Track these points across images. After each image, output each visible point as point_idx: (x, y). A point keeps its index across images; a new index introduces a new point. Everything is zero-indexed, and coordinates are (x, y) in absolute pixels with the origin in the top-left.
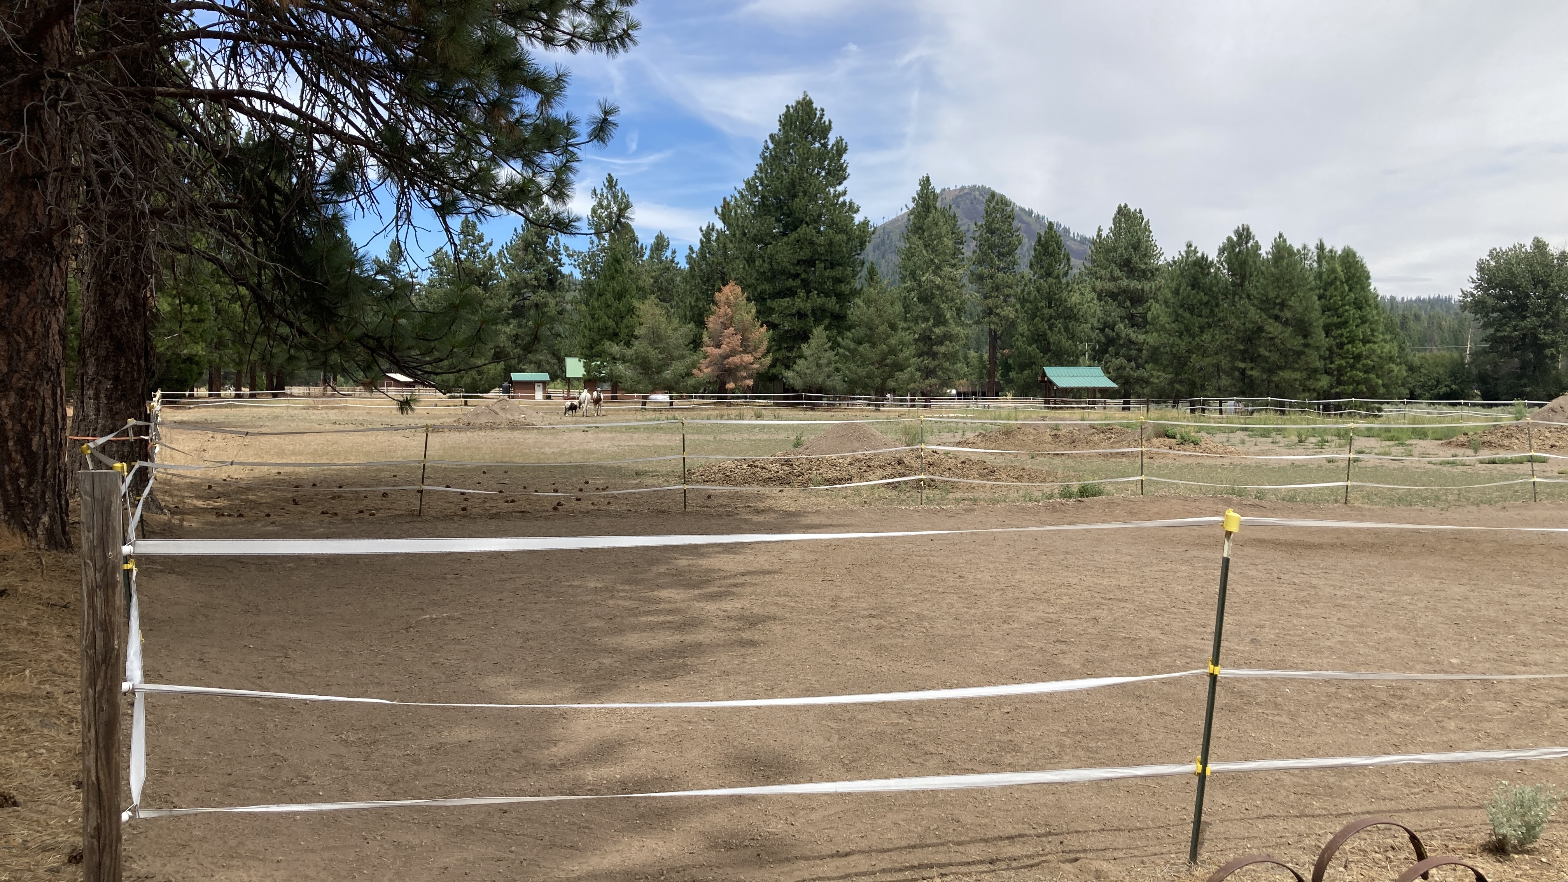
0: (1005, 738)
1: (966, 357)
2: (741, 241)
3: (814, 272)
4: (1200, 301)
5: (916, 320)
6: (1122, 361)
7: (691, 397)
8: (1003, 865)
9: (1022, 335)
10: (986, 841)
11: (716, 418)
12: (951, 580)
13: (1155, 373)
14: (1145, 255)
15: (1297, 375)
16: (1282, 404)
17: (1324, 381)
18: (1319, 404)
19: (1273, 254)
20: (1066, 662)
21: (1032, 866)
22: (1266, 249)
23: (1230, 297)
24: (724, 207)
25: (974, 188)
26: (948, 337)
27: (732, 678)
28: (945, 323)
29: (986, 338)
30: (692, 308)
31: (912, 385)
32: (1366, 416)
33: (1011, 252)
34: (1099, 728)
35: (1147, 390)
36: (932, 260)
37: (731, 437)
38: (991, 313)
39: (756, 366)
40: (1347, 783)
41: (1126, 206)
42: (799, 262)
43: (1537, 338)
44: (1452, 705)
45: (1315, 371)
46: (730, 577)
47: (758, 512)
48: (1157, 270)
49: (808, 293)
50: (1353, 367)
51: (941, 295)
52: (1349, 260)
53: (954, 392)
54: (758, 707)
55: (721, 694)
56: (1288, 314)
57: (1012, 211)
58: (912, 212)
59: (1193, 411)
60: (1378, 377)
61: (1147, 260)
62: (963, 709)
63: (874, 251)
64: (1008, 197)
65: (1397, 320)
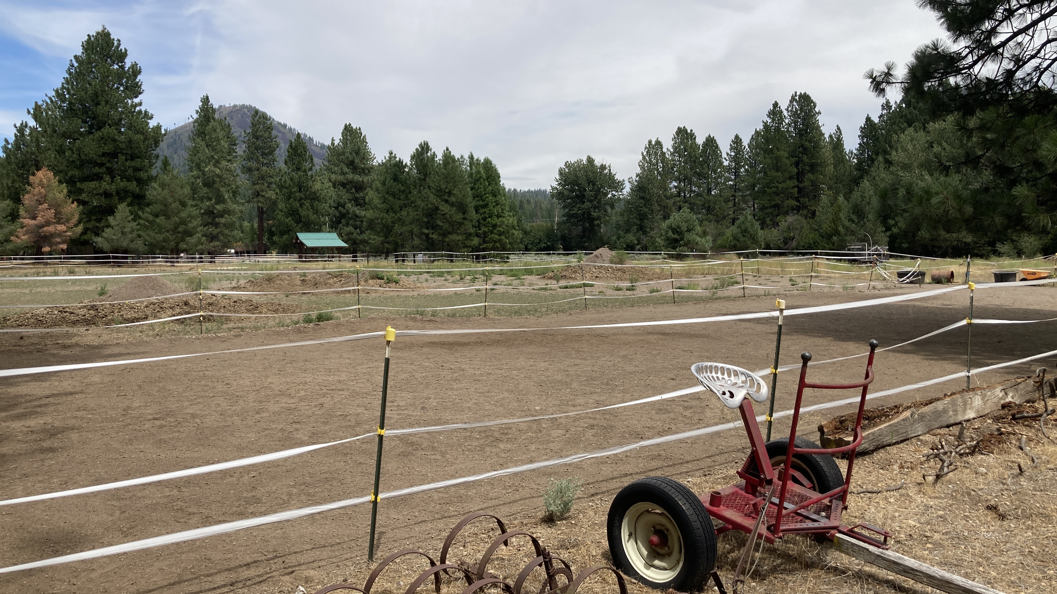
0: (250, 495)
1: (241, 226)
2: (51, 136)
3: (117, 163)
4: (399, 190)
5: (202, 199)
6: (351, 229)
7: (10, 259)
8: (240, 585)
9: (281, 211)
10: (229, 570)
11: (33, 275)
12: (220, 387)
13: (372, 237)
14: (364, 158)
15: (460, 237)
16: (451, 256)
17: (476, 241)
18: (473, 255)
19: (443, 161)
20: (298, 436)
21: (261, 582)
22: (439, 157)
23: (418, 187)
24: (35, 109)
25: (243, 106)
26: (227, 212)
27: (31, 479)
28: (223, 201)
29: (255, 213)
30: (9, 188)
31: (200, 247)
32: (500, 262)
33: (271, 152)
34: (317, 479)
35: (367, 248)
36: (212, 156)
37: (46, 290)
38: (258, 195)
39: (69, 234)
40: (472, 493)
41: (350, 125)
42: (104, 154)
43: (590, 214)
44: (534, 435)
45: (470, 234)
46: (35, 400)
47: (65, 347)
48: (372, 168)
49: (113, 178)
50: (492, 232)
51: (221, 182)
52: (488, 164)
53: (233, 251)
54: (53, 499)
55: (20, 493)
56: (453, 199)
57: (271, 124)
58: (196, 121)
59: (397, 261)
60: (506, 238)
61: (365, 161)
62: (221, 478)
63: (168, 148)
64: (268, 114)
65: (517, 204)
